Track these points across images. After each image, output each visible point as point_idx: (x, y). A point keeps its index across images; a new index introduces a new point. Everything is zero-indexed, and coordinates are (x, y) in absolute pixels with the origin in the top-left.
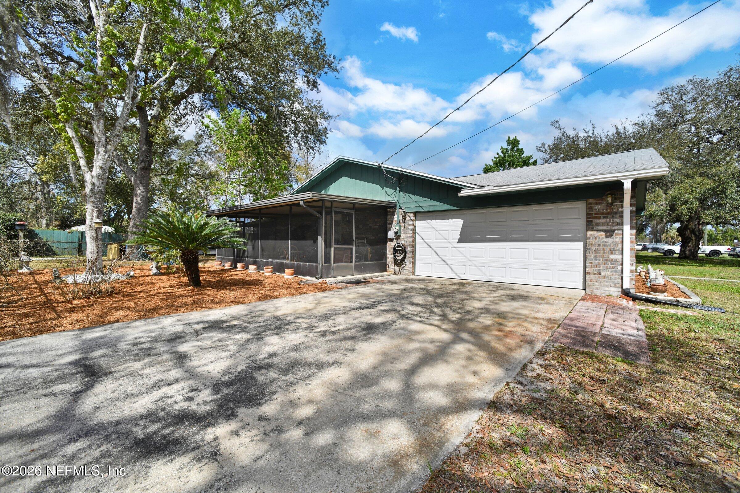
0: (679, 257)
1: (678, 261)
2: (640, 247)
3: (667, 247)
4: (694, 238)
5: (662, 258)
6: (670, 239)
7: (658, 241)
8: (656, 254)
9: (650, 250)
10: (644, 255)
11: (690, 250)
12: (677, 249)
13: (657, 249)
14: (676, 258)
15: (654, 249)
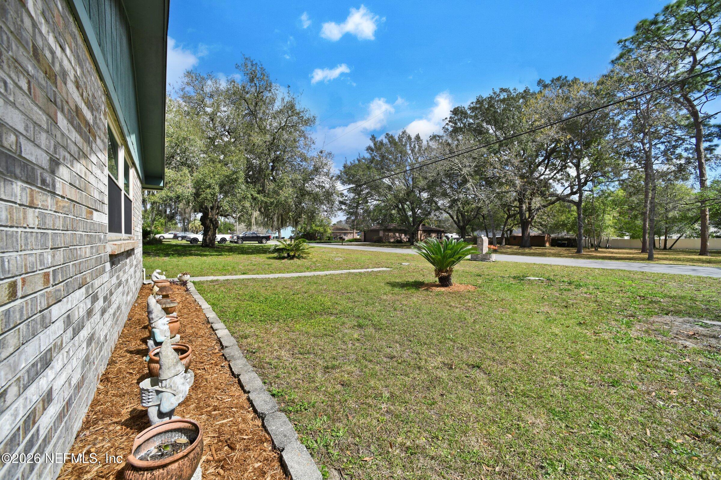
0: (202, 246)
1: (202, 250)
2: (172, 236)
3: (192, 236)
4: (212, 227)
5: (189, 246)
6: (194, 228)
7: (185, 230)
8: (184, 242)
9: (180, 239)
10: (174, 243)
11: (209, 239)
12: (200, 237)
13: (185, 237)
14: (199, 246)
15: (183, 238)
